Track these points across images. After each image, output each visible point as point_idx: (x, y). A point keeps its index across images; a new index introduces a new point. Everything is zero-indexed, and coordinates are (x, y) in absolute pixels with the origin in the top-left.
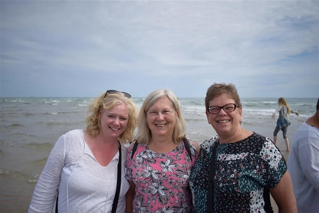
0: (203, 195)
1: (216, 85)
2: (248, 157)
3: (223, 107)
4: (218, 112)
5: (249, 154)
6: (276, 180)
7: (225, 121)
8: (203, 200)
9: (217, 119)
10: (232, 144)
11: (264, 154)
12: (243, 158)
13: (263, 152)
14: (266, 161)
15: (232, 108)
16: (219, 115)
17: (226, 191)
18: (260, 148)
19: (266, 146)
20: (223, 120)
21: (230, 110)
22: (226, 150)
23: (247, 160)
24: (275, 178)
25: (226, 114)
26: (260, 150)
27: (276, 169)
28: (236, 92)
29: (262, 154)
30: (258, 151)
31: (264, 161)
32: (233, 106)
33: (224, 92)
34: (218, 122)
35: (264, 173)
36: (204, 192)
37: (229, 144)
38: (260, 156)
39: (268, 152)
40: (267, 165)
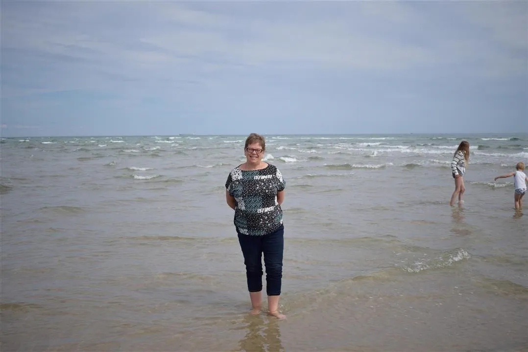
0: (251, 200)
4: (252, 151)
5: (273, 176)
8: (251, 202)
10: (260, 170)
12: (271, 178)
14: (279, 179)
15: (260, 151)
16: (252, 153)
18: (276, 173)
19: (278, 171)
20: (254, 157)
21: (258, 152)
22: (258, 173)
23: (273, 178)
24: (283, 186)
25: (256, 154)
27: (282, 182)
29: (277, 175)
33: (258, 142)
34: (251, 156)
36: (250, 198)
39: (279, 174)
40: (279, 181)
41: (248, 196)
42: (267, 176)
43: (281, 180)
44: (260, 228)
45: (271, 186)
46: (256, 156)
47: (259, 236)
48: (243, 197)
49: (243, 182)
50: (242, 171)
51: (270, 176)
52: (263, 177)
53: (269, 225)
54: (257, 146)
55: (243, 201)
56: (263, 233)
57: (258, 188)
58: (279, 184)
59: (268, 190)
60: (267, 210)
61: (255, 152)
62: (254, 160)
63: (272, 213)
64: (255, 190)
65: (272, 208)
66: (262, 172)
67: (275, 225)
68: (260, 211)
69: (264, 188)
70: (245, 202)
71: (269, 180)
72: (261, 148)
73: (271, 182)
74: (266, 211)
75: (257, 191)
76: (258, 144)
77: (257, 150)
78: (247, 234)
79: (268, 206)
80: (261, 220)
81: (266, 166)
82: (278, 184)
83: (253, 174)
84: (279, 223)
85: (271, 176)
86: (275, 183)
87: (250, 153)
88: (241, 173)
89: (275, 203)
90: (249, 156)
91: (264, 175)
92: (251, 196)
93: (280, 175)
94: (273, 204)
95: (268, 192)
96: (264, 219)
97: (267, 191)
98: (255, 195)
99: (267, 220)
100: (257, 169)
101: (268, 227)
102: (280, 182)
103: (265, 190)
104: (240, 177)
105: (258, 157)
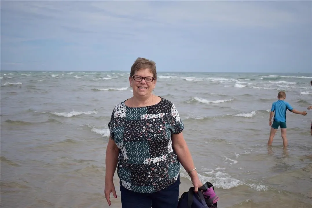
0: (134, 146)
1: (140, 58)
2: (165, 116)
3: (145, 78)
4: (140, 80)
5: (166, 114)
6: (180, 128)
7: (143, 88)
8: (135, 149)
9: (139, 85)
10: (150, 107)
11: (173, 113)
12: (162, 117)
13: (172, 112)
14: (174, 117)
15: (150, 79)
16: (141, 83)
17: (160, 139)
18: (170, 110)
19: (173, 108)
20: (143, 87)
21: (148, 81)
22: (147, 111)
23: (166, 117)
24: (180, 127)
25: (146, 83)
26: (170, 111)
27: (180, 122)
28: (155, 67)
29: (172, 113)
30: (169, 112)
31: (173, 118)
32: (151, 79)
33: (147, 68)
34: (138, 87)
35: (174, 125)
36: (134, 144)
37: (147, 107)
38: (171, 115)
39: (174, 112)
40: (175, 120)
41: (131, 141)
42: (157, 115)
43: (178, 119)
44: (147, 184)
45: (161, 129)
46: (146, 86)
47: (145, 194)
48: (125, 142)
49: (126, 122)
50: (127, 107)
51: (161, 115)
52: (152, 116)
53: (160, 180)
54: (146, 73)
55: (124, 148)
56: (151, 190)
57: (144, 131)
58: (174, 124)
59: (157, 134)
60: (156, 160)
61: (144, 81)
62: (143, 91)
63: (163, 164)
64: (139, 133)
65: (163, 158)
66: (152, 110)
67: (167, 181)
68: (147, 161)
69: (152, 131)
70: (127, 149)
71: (159, 121)
72: (151, 75)
73: (162, 123)
74: (155, 162)
75: (143, 135)
76: (147, 70)
77: (146, 78)
78: (130, 189)
79: (158, 155)
80: (149, 173)
81: (158, 101)
82: (172, 124)
83: (140, 111)
84: (173, 179)
85: (164, 114)
86: (167, 124)
87: (137, 83)
88: (125, 110)
89: (167, 150)
90: (136, 88)
91: (154, 113)
92: (134, 141)
93: (177, 113)
94: (165, 152)
95: (157, 137)
96: (152, 172)
97: (155, 135)
98: (140, 141)
99: (157, 174)
100: (145, 106)
101: (158, 182)
102: (175, 122)
103: (153, 134)
104: (123, 115)
105: (148, 87)
